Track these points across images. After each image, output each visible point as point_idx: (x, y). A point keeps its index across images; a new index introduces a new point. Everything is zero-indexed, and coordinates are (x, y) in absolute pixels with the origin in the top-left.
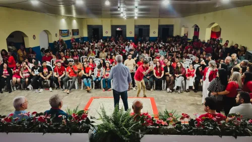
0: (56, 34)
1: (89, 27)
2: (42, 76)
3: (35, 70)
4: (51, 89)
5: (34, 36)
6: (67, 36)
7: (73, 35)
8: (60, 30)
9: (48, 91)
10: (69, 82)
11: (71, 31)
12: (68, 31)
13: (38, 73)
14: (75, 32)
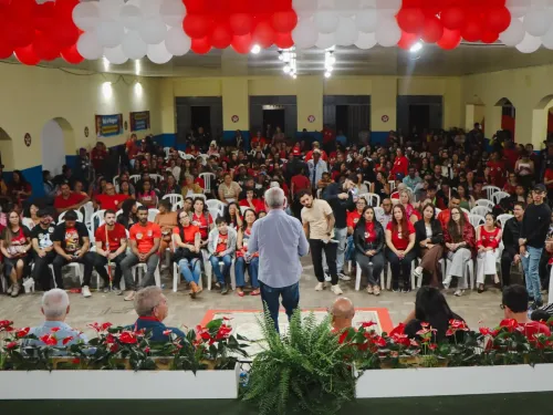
0: (86, 129)
1: (180, 102)
2: (60, 251)
3: (41, 235)
4: (86, 291)
5: (27, 136)
6: (117, 133)
7: (134, 128)
8: (98, 117)
9: (79, 295)
10: (137, 269)
11: (126, 118)
12: (119, 117)
13: (50, 243)
14: (140, 120)
